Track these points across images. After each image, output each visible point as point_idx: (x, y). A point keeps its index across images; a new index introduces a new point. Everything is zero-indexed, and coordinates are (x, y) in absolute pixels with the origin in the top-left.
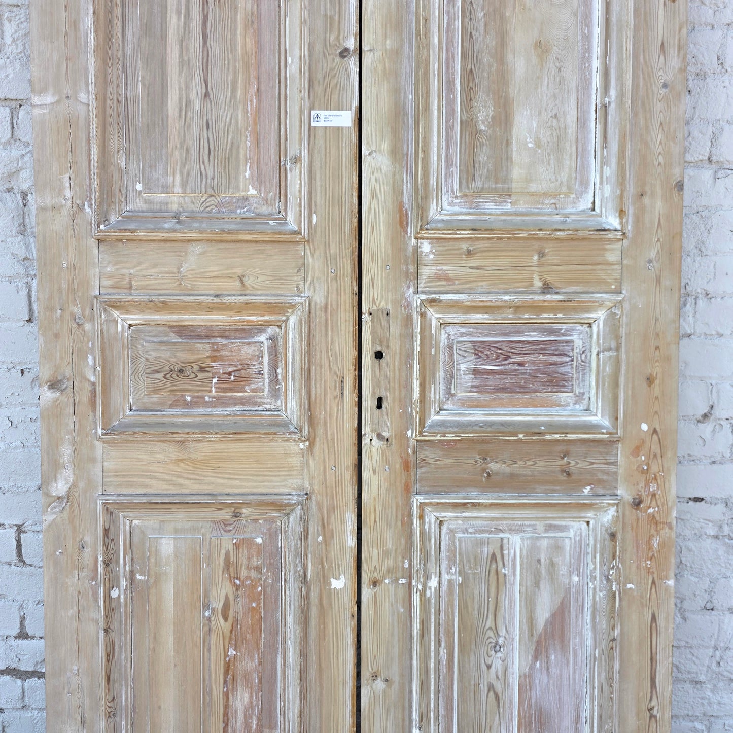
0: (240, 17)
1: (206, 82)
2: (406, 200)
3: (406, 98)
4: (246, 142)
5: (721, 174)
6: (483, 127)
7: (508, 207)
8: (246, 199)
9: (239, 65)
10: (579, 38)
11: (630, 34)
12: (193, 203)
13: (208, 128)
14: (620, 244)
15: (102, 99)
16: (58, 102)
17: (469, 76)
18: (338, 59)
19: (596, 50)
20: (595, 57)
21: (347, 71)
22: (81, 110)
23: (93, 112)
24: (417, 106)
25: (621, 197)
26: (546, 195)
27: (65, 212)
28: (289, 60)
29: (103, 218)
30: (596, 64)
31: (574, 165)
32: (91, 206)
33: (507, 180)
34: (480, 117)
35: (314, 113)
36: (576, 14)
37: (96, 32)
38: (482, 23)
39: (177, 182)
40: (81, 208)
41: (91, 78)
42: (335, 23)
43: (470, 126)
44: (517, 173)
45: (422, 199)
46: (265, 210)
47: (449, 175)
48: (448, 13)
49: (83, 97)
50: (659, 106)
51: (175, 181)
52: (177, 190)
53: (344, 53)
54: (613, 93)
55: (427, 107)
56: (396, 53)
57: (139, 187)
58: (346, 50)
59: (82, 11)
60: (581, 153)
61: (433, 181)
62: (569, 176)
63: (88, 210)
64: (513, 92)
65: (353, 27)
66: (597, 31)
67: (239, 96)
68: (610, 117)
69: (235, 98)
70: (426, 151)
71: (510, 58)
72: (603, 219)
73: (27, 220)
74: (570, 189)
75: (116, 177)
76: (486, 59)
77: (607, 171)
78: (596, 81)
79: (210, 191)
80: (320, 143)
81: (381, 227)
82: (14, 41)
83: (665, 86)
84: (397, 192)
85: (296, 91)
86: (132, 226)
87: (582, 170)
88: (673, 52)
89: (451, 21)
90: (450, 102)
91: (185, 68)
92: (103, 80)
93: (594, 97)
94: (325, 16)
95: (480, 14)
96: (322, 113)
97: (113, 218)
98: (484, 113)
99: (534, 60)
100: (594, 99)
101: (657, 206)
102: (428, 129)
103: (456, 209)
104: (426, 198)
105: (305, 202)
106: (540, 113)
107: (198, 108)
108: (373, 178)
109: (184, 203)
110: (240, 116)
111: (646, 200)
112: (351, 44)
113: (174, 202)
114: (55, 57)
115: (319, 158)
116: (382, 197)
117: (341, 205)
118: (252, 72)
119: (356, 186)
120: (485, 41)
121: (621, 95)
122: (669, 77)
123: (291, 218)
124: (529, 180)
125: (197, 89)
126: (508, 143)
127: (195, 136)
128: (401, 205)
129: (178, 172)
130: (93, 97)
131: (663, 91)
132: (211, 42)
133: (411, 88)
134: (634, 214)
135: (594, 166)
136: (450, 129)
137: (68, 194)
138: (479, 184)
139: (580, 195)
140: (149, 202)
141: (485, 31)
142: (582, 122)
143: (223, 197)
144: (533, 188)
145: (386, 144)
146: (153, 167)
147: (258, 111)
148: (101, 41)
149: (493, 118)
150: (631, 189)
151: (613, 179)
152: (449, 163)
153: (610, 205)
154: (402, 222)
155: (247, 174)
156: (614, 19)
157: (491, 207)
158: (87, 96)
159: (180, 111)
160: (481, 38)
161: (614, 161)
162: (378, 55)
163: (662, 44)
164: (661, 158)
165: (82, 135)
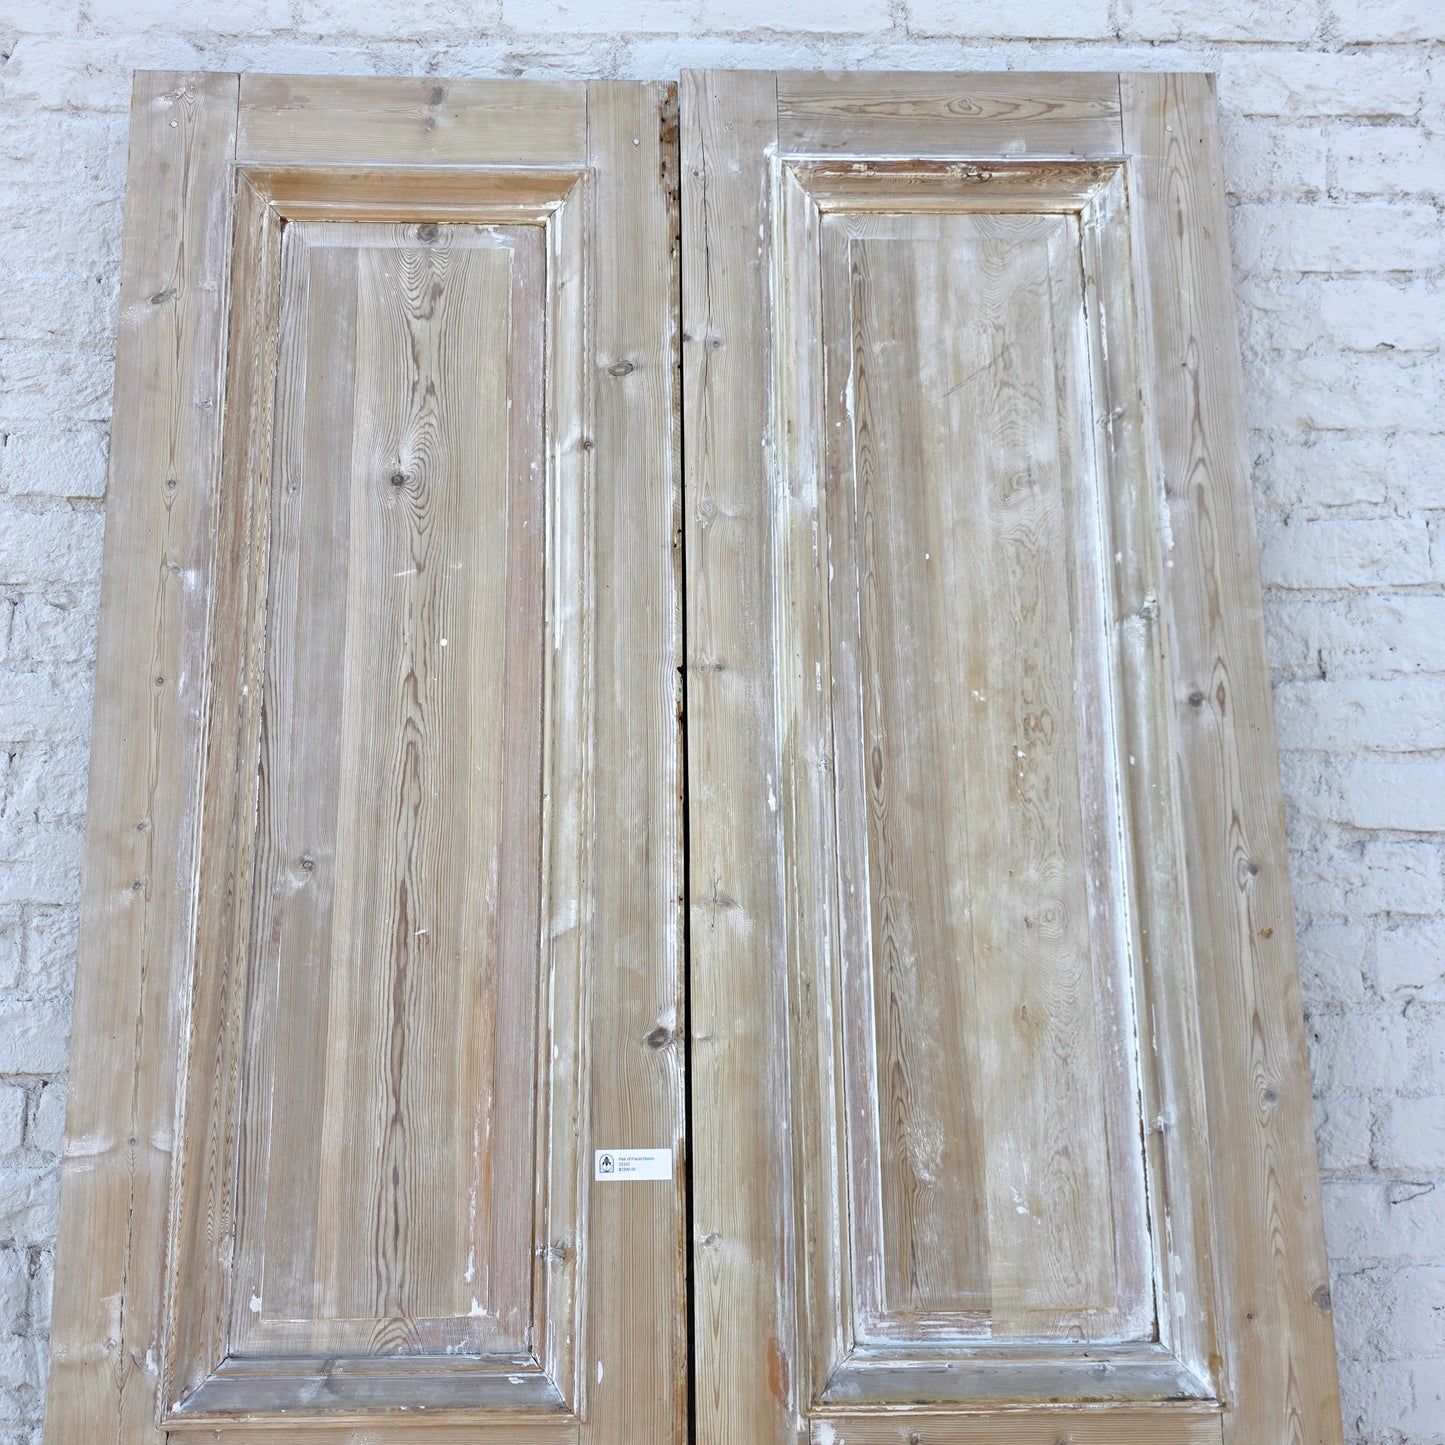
0: (465, 970)
1: (396, 1094)
2: (782, 1334)
3: (775, 1127)
4: (469, 1210)
5: (1399, 1192)
6: (926, 1176)
7: (986, 1338)
8: (465, 1324)
9: (461, 1059)
10: (1097, 997)
11: (1193, 1003)
12: (361, 1334)
13: (396, 1183)
14: (1216, 1423)
15: (197, 1147)
16: (114, 1151)
17: (893, 1077)
18: (646, 1049)
19: (1131, 1019)
20: (1130, 1030)
21: (663, 1071)
22: (156, 1163)
23: (178, 1172)
24: (798, 1148)
25: (1210, 1327)
26: (1059, 1311)
27: (106, 1372)
28: (555, 1051)
29: (179, 1386)
30: (1133, 1045)
31: (1109, 1250)
32: (158, 1360)
33: (981, 1282)
34: (921, 1155)
35: (600, 1154)
36: (1087, 957)
37: (196, 1021)
38: (913, 975)
39: (331, 1295)
40: (137, 1364)
41: (180, 1106)
42: (640, 983)
43: (901, 1177)
44: (998, 1267)
45: (813, 1336)
46: (501, 1344)
47: (866, 1270)
48: (849, 955)
49: (161, 1140)
50: (1263, 1136)
51: (325, 1293)
52: (329, 1311)
53: (658, 1038)
54: (1171, 1109)
55: (817, 1149)
56: (755, 1042)
57: (256, 1304)
58: (662, 1032)
59: (174, 977)
60: (1121, 1222)
61: (834, 1291)
62: (1102, 1273)
63: (151, 1366)
64: (980, 1105)
65: (673, 988)
66: (1129, 983)
67: (458, 1119)
68: (1170, 1156)
69: (449, 1123)
70: (818, 1240)
71: (970, 1040)
72: (1178, 1364)
73: (34, 1305)
74: (1107, 1300)
75: (212, 1291)
76: (924, 1044)
77: (1177, 1265)
78: (1137, 1078)
79: (395, 1312)
80: (611, 1216)
81: (733, 1393)
82: (45, 967)
83: (1270, 1096)
84: (764, 1317)
85: (567, 1118)
86: (234, 1403)
87: (1127, 1254)
88: (1278, 1031)
89: (855, 971)
90: (861, 1124)
91: (359, 1067)
92: (203, 1103)
93: (1135, 1108)
94: (622, 969)
95: (909, 960)
96: (615, 1154)
97: (199, 1380)
98: (927, 1147)
99: (1015, 1043)
100: (1137, 1113)
101: (1284, 1340)
102: (819, 1192)
103: (884, 1340)
104: (822, 1335)
105: (580, 1344)
106: (1034, 1146)
107: (378, 1144)
108: (716, 1290)
109: (342, 1335)
110: (459, 1160)
111: (1260, 1327)
112: (671, 1020)
113: (323, 1333)
114: (116, 1066)
115: (610, 1245)
116: (733, 1329)
117: (654, 1342)
118: (485, 1073)
119: (682, 1300)
120: (921, 1010)
121: (1187, 1119)
122: (1277, 1080)
123: (552, 1369)
124: (1023, 1282)
125: (379, 1108)
126: (977, 1207)
127: (370, 1199)
128: (773, 1346)
129: (333, 1274)
130: (179, 1143)
131: (1267, 1106)
132: (409, 1018)
133: (784, 1107)
134: (1240, 1357)
135: (1148, 1246)
136: (862, 1176)
137: (115, 1334)
138: (925, 1290)
139: (1127, 1308)
140: (273, 1334)
141: (920, 991)
142: (1117, 1160)
143: (420, 1322)
144: (1034, 1296)
145: (740, 1221)
146: (286, 1266)
147: (493, 1148)
148: (204, 1036)
149: (945, 1156)
150: (1227, 1305)
151: (1191, 1284)
152: (865, 1245)
153: (1189, 1337)
154: (776, 1384)
155: (469, 1275)
156: (1159, 968)
157: (951, 1336)
158: (170, 1139)
159: (345, 1150)
160: (912, 1005)
161: (1188, 1247)
162: (721, 1046)
163: (1256, 1016)
164: (1279, 1238)
165: (154, 1214)
